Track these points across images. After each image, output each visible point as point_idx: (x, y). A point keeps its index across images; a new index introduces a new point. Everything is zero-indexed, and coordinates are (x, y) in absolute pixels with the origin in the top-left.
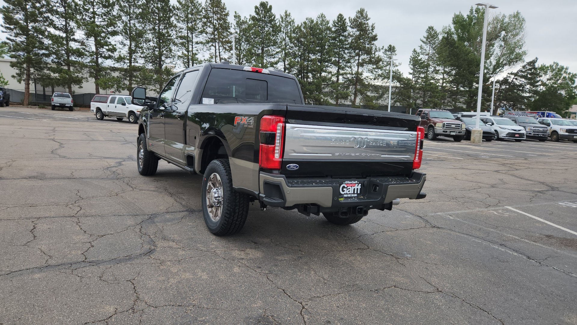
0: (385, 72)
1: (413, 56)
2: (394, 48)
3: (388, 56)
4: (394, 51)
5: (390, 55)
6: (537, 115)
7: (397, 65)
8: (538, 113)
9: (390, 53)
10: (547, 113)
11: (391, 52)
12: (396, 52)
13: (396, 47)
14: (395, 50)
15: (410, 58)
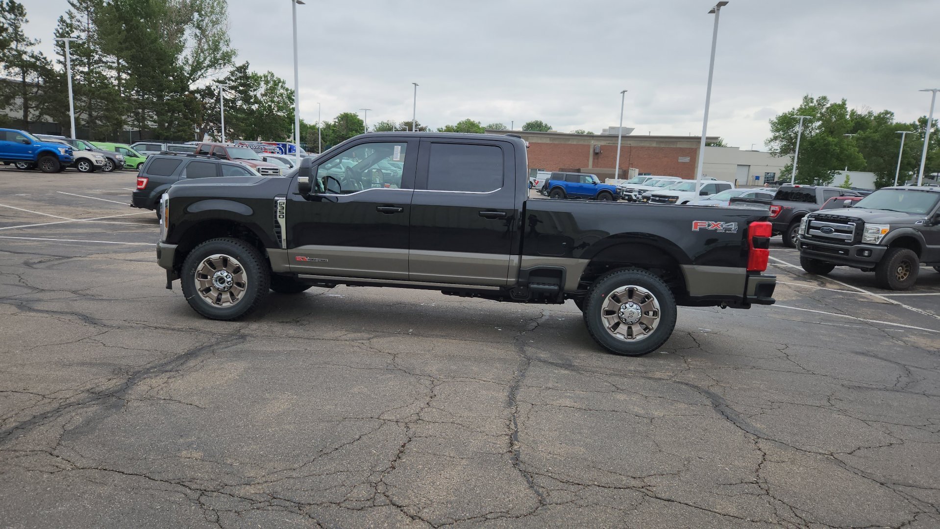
0: (8, 53)
1: (61, 31)
2: (20, 7)
3: (9, 22)
4: (22, 14)
5: (14, 19)
6: (278, 147)
7: (32, 42)
8: (278, 144)
9: (13, 16)
10: (289, 145)
11: (16, 15)
12: (27, 17)
13: (25, 6)
14: (24, 12)
15: (55, 32)
